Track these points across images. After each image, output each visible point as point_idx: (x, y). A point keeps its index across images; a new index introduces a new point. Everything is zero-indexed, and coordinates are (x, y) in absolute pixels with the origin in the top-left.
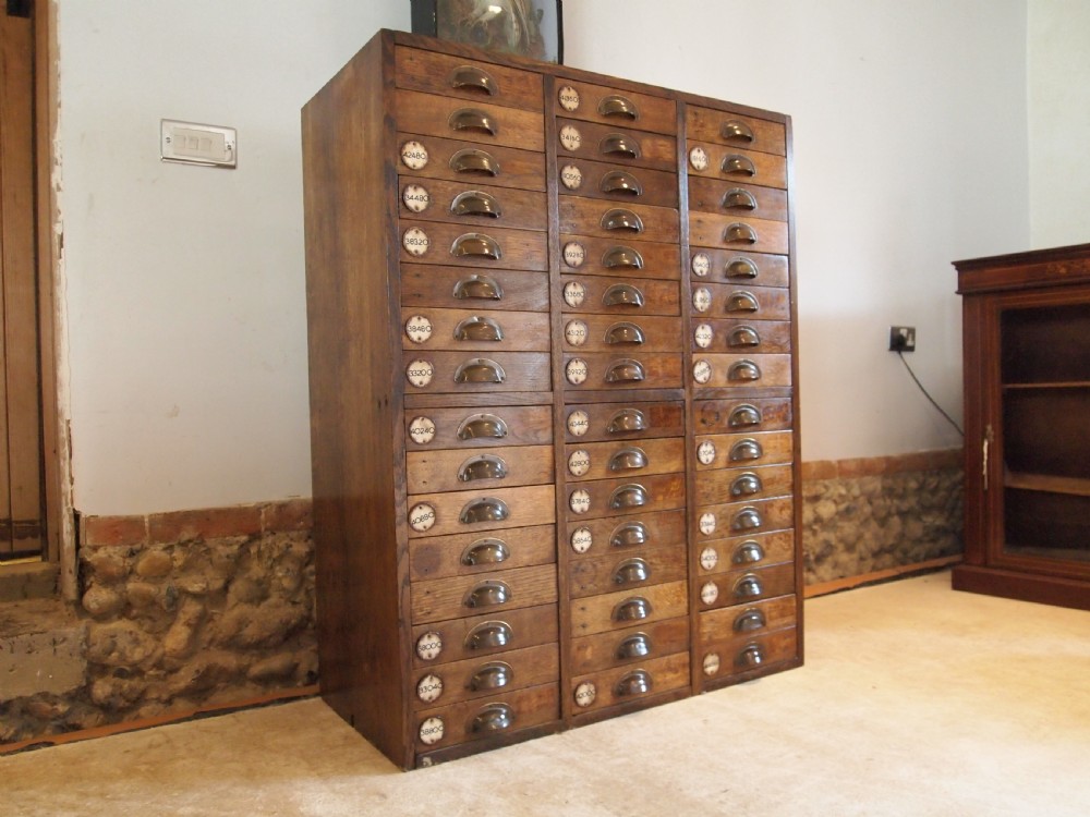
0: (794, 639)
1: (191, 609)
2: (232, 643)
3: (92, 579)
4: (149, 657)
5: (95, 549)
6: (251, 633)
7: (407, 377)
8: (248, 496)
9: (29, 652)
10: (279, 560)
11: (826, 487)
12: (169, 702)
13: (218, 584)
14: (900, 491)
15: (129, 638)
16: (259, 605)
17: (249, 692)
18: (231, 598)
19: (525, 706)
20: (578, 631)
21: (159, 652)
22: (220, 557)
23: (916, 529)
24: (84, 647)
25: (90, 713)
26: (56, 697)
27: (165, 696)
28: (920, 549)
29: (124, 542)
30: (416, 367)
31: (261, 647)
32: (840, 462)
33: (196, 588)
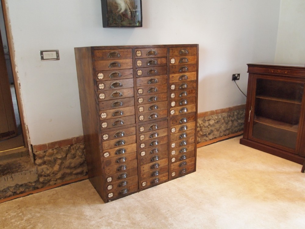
0: (194, 166)
1: (59, 162)
2: (69, 167)
3: (37, 157)
4: (51, 172)
5: (37, 152)
6: (72, 165)
7: (101, 126)
8: (69, 137)
9: (25, 174)
10: (78, 149)
11: (212, 117)
12: (56, 180)
13: (65, 155)
14: (232, 115)
15: (46, 169)
16: (74, 159)
17: (73, 177)
18: (68, 158)
19: (131, 188)
20: (142, 172)
21: (53, 171)
22: (64, 150)
23: (236, 124)
24: (37, 172)
25: (39, 184)
26: (32, 182)
27: (55, 180)
28: (237, 129)
29: (43, 150)
30: (103, 124)
31: (75, 168)
32: (216, 111)
33: (60, 157)
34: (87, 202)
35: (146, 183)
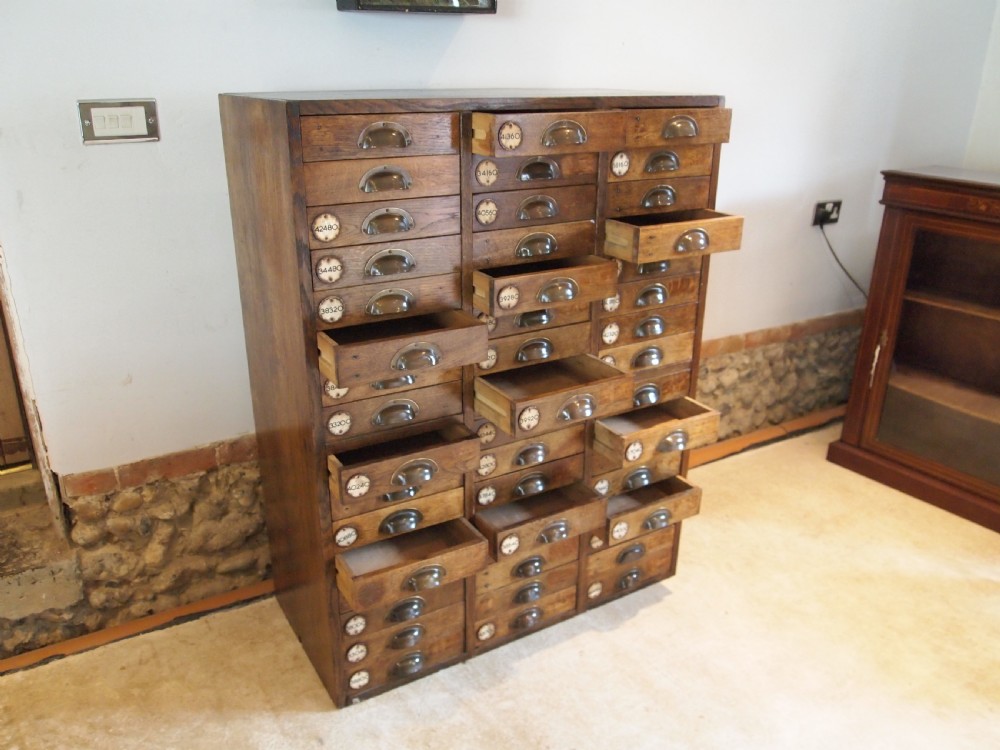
0: (669, 558)
1: (164, 531)
2: (202, 551)
3: (77, 517)
4: (134, 569)
5: (76, 498)
6: (216, 542)
7: (327, 428)
8: (202, 439)
9: (34, 583)
10: (236, 484)
11: (731, 358)
12: (154, 598)
13: (185, 508)
14: (801, 352)
15: (114, 559)
16: (221, 519)
17: (218, 584)
18: (196, 516)
20: (481, 590)
21: (141, 564)
22: (184, 490)
23: (811, 382)
24: (78, 572)
25: (91, 614)
26: (60, 610)
27: (150, 596)
28: (810, 400)
29: (98, 492)
30: (335, 420)
31: (226, 551)
32: (747, 335)
33: (166, 515)
34: (269, 702)
35: (492, 627)
